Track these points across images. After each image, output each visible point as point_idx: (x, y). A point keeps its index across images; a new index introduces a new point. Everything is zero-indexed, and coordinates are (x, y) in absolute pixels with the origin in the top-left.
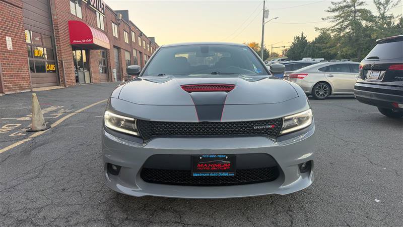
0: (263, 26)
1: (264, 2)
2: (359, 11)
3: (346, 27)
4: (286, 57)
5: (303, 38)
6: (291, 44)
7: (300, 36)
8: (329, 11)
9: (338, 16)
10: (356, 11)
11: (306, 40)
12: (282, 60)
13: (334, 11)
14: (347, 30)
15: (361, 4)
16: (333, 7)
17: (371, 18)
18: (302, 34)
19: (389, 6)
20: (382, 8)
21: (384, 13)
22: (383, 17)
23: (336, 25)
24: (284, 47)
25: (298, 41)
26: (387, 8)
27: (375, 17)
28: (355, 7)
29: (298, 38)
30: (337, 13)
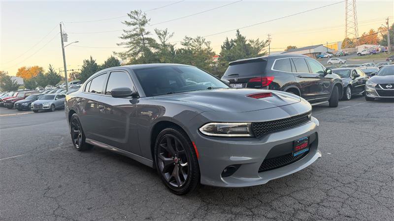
0: (63, 50)
1: (61, 25)
2: (147, 39)
3: (139, 52)
4: (78, 81)
5: (93, 62)
6: (81, 68)
7: (90, 60)
8: (122, 38)
9: (130, 43)
10: (144, 39)
11: (96, 64)
12: (74, 83)
13: (126, 38)
14: (140, 55)
15: (148, 33)
16: (126, 34)
17: (156, 46)
18: (91, 58)
19: (167, 36)
20: (162, 37)
21: (164, 42)
22: (165, 45)
23: (131, 50)
24: (73, 70)
25: (88, 65)
26: (166, 38)
27: (159, 45)
28: (142, 36)
29: (87, 61)
30: (129, 40)
